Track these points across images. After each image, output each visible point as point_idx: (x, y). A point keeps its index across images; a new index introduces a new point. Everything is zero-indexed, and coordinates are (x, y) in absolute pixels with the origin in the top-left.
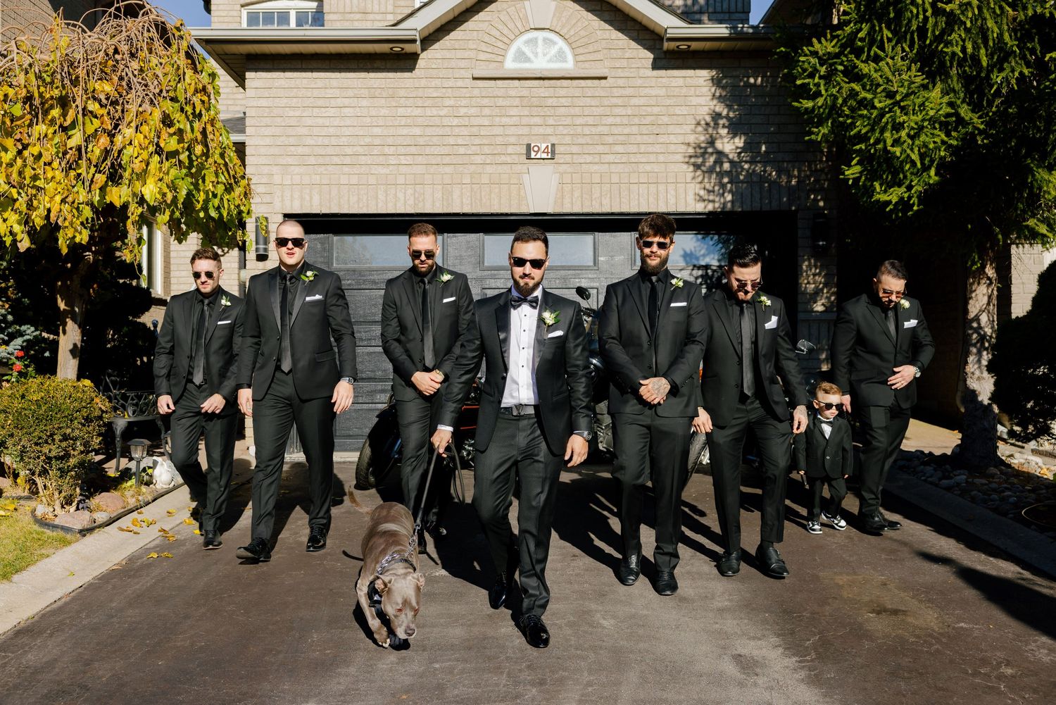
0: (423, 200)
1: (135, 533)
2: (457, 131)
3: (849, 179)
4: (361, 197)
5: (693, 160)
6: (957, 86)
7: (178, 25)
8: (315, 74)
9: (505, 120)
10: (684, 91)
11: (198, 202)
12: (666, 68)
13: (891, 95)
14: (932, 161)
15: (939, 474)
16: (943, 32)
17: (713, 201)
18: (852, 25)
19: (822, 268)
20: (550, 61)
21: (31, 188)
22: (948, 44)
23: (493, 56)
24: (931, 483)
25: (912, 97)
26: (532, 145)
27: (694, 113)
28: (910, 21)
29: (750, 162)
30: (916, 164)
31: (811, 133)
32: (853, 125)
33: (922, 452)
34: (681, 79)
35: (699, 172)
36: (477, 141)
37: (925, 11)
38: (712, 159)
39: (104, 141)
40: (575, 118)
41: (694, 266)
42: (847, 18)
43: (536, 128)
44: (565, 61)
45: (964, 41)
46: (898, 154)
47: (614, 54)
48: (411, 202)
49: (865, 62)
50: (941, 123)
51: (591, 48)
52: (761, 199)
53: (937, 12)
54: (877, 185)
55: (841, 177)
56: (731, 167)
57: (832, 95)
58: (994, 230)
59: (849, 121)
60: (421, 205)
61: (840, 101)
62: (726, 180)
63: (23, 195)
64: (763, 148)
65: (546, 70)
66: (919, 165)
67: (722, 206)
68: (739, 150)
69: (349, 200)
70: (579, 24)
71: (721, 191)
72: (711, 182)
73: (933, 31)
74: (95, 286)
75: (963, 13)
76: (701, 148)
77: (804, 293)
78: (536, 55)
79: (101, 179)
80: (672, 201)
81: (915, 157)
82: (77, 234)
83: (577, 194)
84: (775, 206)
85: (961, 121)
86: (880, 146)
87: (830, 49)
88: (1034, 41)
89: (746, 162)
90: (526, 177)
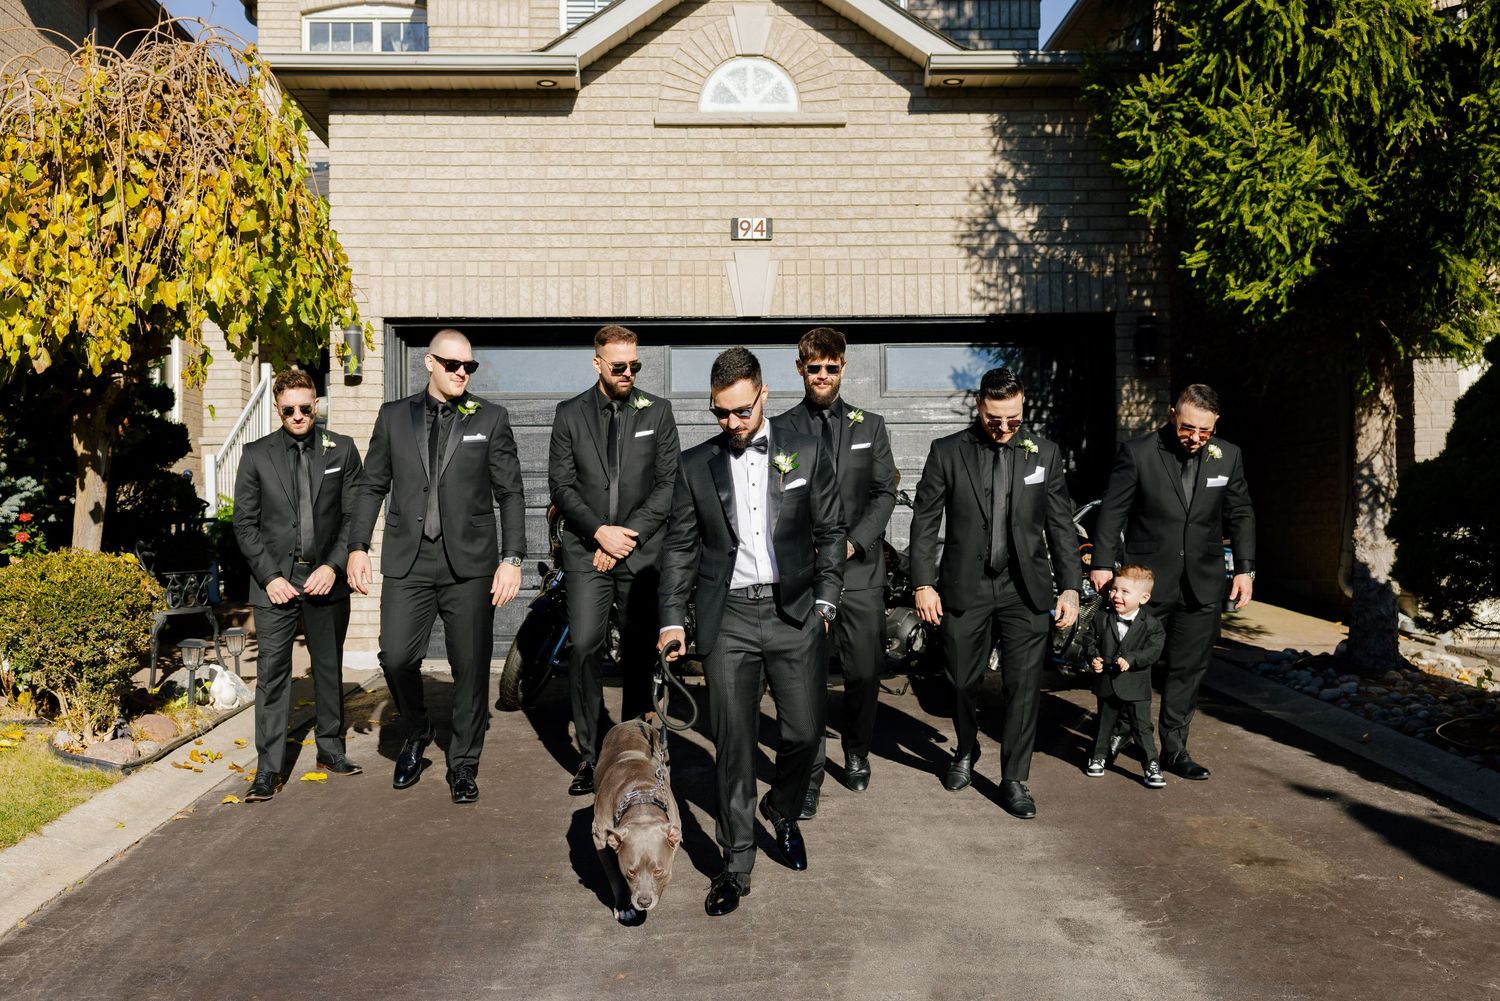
0: (585, 298)
1: (196, 771)
2: (631, 200)
3: (1191, 270)
4: (495, 294)
5: (966, 241)
6: (1340, 140)
7: (250, 52)
8: (430, 119)
9: (700, 185)
10: (954, 143)
11: (285, 303)
12: (929, 112)
13: (1248, 153)
14: (1307, 245)
15: (1320, 680)
16: (1320, 66)
17: (995, 299)
18: (1194, 56)
19: (1148, 393)
20: (765, 100)
21: (52, 282)
22: (1327, 83)
23: (685, 93)
24: (1308, 693)
25: (1278, 156)
26: (740, 221)
27: (968, 174)
28: (1274, 50)
29: (1049, 244)
30: (1284, 249)
31: (1140, 206)
32: (1197, 195)
33: (1294, 652)
34: (950, 128)
35: (975, 259)
36: (662, 215)
37: (1295, 37)
38: (993, 240)
39: (153, 217)
40: (800, 182)
41: (969, 391)
42: (1187, 46)
43: (745, 196)
44: (785, 101)
45: (1348, 79)
46: (1260, 235)
47: (855, 91)
48: (567, 301)
49: (1214, 106)
50: (1318, 193)
51: (822, 83)
52: (1064, 296)
53: (1311, 38)
54: (1230, 277)
55: (1181, 266)
56: (1020, 251)
57: (1167, 153)
58: (1393, 340)
59: (1191, 189)
60: (581, 305)
61: (1178, 161)
62: (1013, 269)
63: (40, 292)
64: (1066, 225)
65: (759, 113)
66: (1288, 250)
67: (1008, 306)
68: (1031, 228)
69: (478, 298)
70: (806, 49)
71: (1006, 285)
72: (992, 272)
73: (1306, 65)
74: (126, 421)
75: (1347, 41)
76: (977, 224)
77: (1126, 429)
78: (744, 91)
79: (150, 270)
80: (938, 299)
81: (1283, 239)
82: (115, 348)
83: (804, 289)
84: (1083, 307)
85: (1345, 188)
86: (1235, 224)
87: (1164, 90)
88: (1444, 78)
89: (1042, 244)
90: (731, 265)
